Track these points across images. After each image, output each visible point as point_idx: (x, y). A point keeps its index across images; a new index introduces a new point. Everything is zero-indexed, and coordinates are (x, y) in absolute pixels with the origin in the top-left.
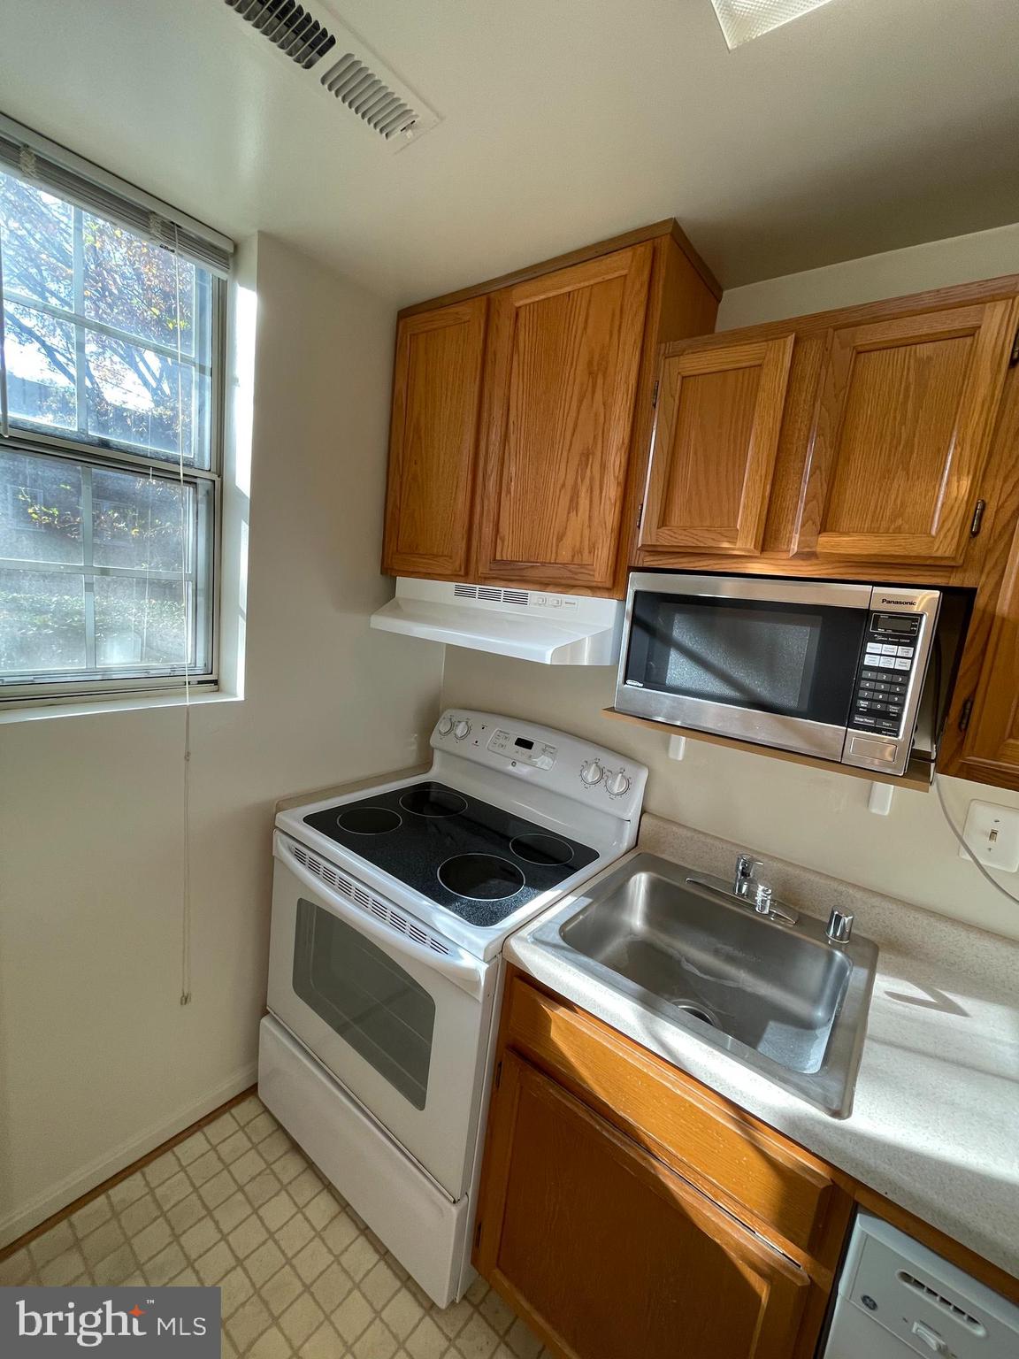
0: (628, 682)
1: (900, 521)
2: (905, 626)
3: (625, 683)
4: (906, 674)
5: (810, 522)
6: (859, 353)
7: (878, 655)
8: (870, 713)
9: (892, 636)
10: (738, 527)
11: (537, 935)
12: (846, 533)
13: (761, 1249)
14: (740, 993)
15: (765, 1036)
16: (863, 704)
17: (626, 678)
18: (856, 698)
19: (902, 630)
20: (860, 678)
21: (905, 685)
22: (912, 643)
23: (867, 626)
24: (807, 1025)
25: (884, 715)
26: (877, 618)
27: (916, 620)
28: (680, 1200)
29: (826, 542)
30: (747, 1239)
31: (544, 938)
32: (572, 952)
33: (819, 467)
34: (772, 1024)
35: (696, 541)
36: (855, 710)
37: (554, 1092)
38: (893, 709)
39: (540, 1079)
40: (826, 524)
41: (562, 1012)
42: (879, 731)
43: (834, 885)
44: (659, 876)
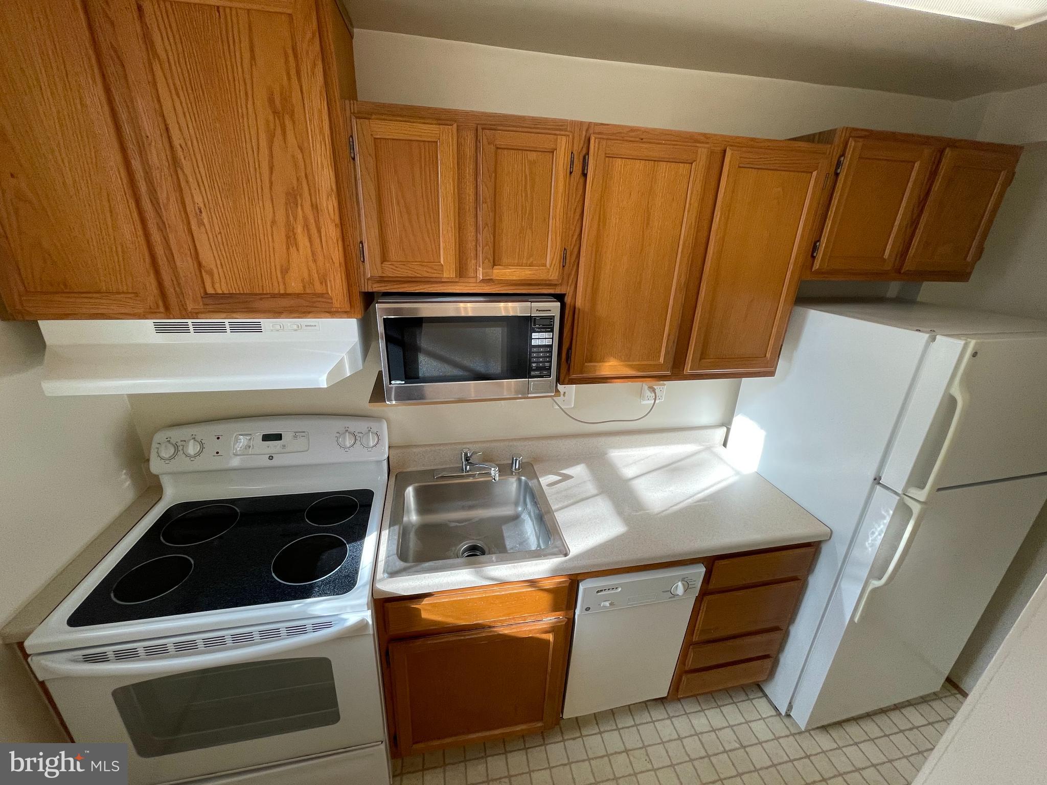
0: (393, 382)
1: (531, 260)
2: (547, 322)
3: (390, 384)
4: (551, 346)
5: (487, 260)
6: (497, 148)
7: (539, 339)
8: (538, 369)
9: (543, 328)
10: (442, 262)
11: (389, 570)
12: (507, 266)
13: (547, 624)
14: (482, 521)
15: (505, 535)
16: (534, 365)
17: (390, 381)
18: (531, 363)
19: (546, 325)
20: (531, 352)
21: (551, 352)
22: (552, 331)
23: (531, 325)
24: (516, 518)
25: (544, 368)
26: (535, 319)
27: (551, 319)
28: (513, 634)
29: (499, 273)
30: (541, 625)
31: (395, 569)
32: (416, 566)
33: (487, 225)
34: (504, 527)
35: (414, 273)
36: (531, 369)
37: (430, 641)
38: (547, 364)
39: (419, 642)
40: (495, 262)
41: (426, 601)
42: (542, 377)
43: (507, 443)
44: (416, 485)
